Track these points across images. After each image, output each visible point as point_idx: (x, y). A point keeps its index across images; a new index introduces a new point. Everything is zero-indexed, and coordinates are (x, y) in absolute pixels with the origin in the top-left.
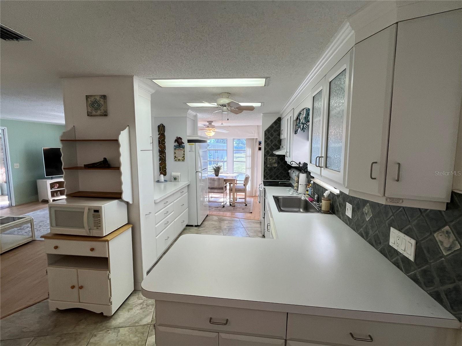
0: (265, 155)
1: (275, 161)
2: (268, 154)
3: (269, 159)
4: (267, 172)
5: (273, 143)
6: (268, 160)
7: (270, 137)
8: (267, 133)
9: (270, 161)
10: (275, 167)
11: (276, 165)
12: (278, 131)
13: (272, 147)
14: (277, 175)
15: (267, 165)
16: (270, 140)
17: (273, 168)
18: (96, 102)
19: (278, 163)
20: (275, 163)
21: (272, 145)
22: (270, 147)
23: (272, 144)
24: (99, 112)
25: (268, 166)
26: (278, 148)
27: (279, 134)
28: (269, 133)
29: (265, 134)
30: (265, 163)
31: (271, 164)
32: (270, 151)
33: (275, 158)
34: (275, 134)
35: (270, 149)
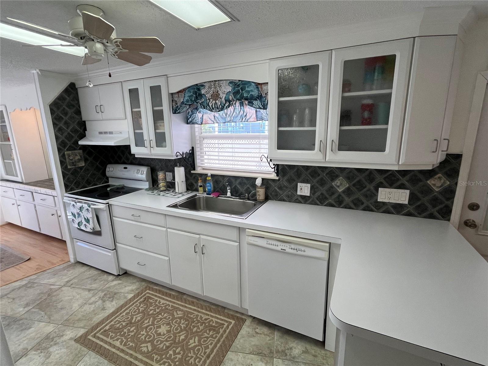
0: (59, 150)
1: (79, 157)
2: (65, 147)
3: (69, 156)
4: (68, 179)
5: (71, 128)
6: (67, 157)
7: (63, 116)
8: (55, 109)
9: (71, 158)
10: (81, 168)
11: (82, 164)
12: (74, 106)
13: (69, 134)
14: (87, 180)
15: (66, 167)
16: (63, 121)
17: (79, 170)
19: (86, 160)
20: (79, 160)
21: (69, 131)
22: (66, 134)
23: (68, 128)
25: (69, 167)
26: (83, 136)
27: (78, 112)
28: (58, 108)
29: (52, 110)
30: (62, 163)
31: (73, 164)
32: (66, 141)
33: (79, 153)
34: (71, 112)
35: (66, 137)
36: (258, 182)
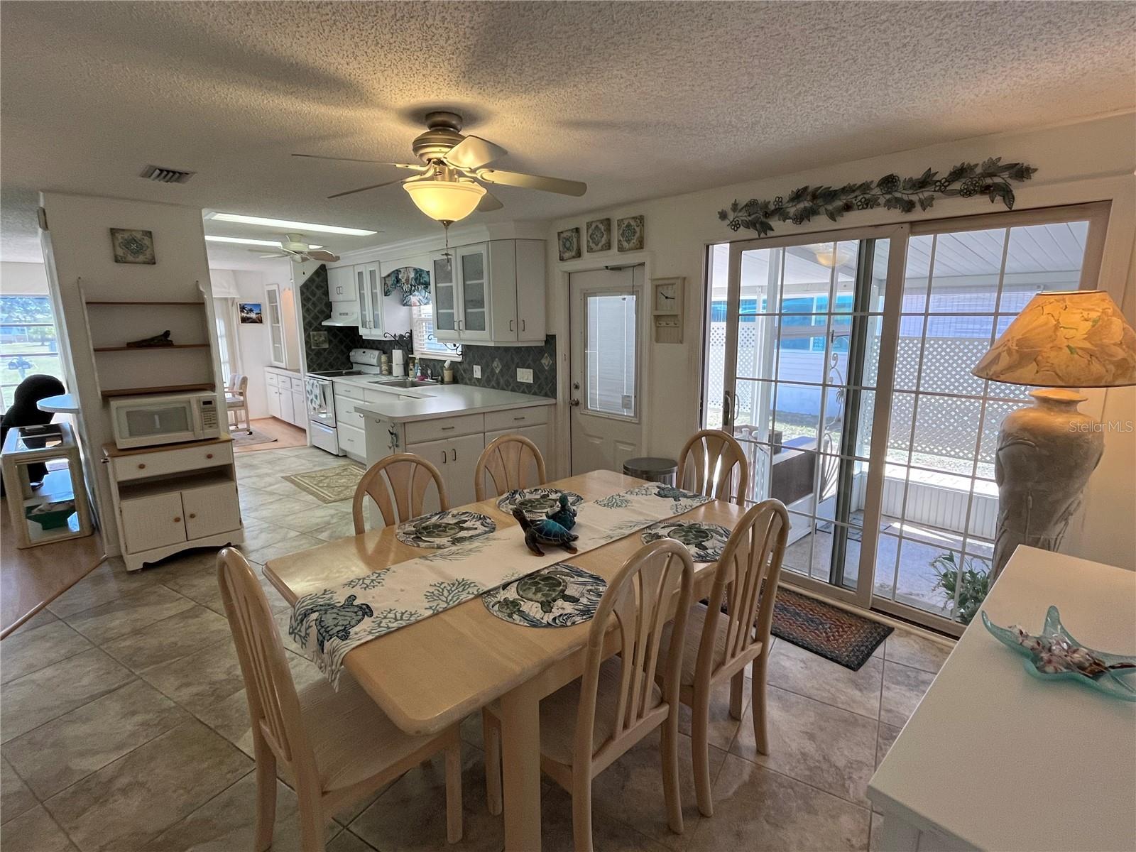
0: (305, 330)
1: (324, 339)
2: (310, 327)
3: (314, 336)
4: (311, 359)
5: (318, 308)
6: (312, 337)
7: (311, 297)
8: (305, 291)
9: (316, 338)
10: (325, 350)
11: (326, 346)
12: (322, 287)
13: (316, 315)
14: (330, 363)
15: (311, 347)
16: (311, 302)
17: (322, 352)
18: (135, 240)
19: (330, 342)
20: (325, 341)
21: (316, 311)
22: (312, 315)
23: (315, 309)
24: (141, 258)
25: (313, 348)
26: (328, 317)
27: (326, 293)
28: (307, 289)
29: (302, 293)
30: (307, 343)
31: (317, 345)
32: (313, 322)
33: (324, 334)
34: (319, 293)
35: (313, 318)
36: (446, 365)
